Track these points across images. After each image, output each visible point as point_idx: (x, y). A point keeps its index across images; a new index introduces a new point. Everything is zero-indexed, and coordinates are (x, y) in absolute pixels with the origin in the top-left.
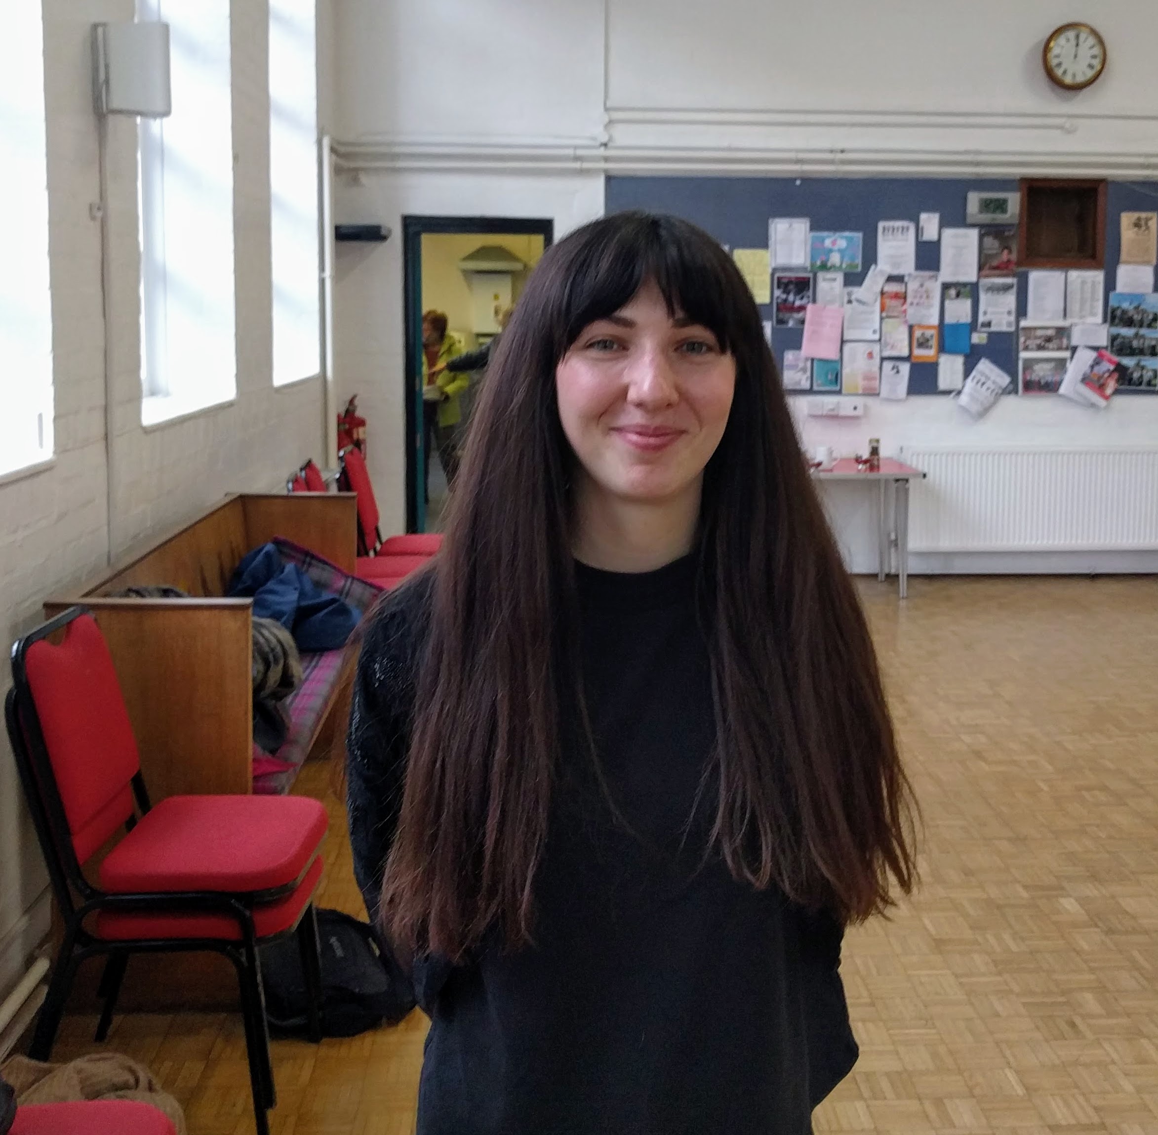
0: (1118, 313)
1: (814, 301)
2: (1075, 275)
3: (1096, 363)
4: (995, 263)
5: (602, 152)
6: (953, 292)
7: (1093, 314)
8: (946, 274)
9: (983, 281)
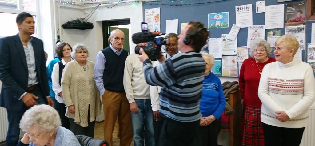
9: (287, 28)
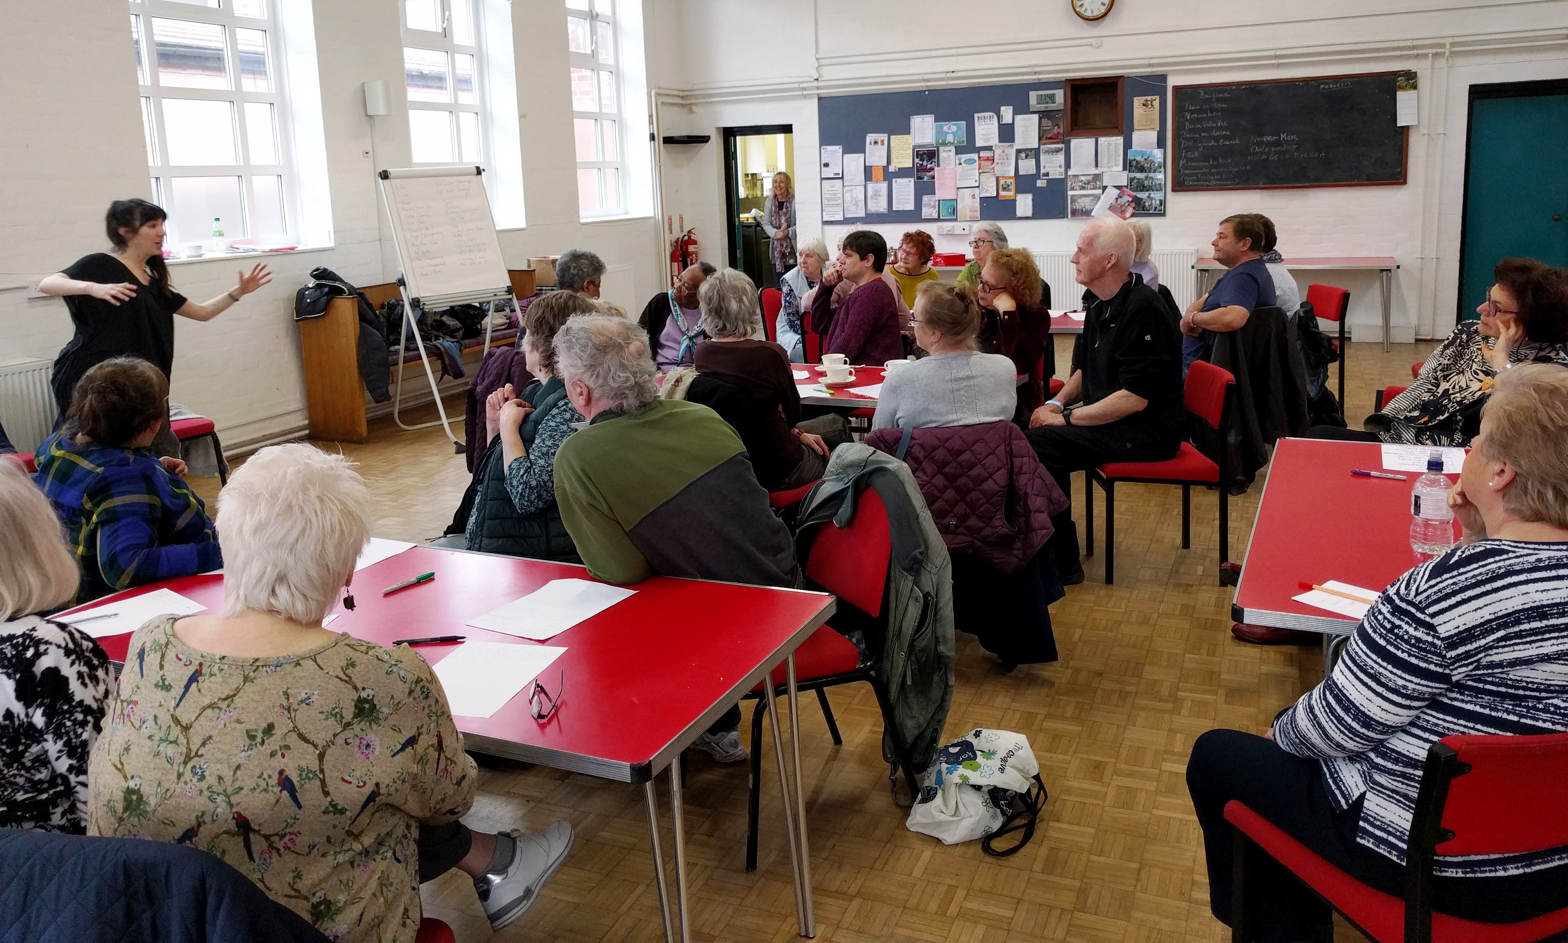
0: (1134, 163)
1: (938, 166)
2: (1102, 140)
3: (1120, 197)
4: (1049, 135)
5: (816, 84)
6: (1023, 155)
7: (1116, 165)
8: (1019, 144)
9: (1042, 147)
